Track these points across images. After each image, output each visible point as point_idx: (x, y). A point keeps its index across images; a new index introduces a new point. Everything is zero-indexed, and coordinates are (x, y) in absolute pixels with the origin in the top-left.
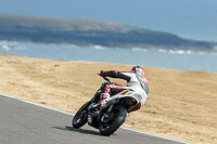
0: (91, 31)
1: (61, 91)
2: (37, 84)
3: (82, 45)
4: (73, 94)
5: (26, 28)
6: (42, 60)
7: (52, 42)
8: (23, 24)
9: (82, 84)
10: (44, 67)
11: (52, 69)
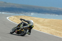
0: (54, 11)
1: (45, 27)
2: (39, 25)
4: (49, 28)
6: (40, 18)
7: (43, 13)
8: (35, 8)
10: (41, 20)
11: (43, 21)
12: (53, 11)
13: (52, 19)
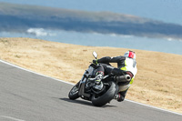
2: (68, 66)
6: (72, 45)
10: (74, 51)
11: (81, 54)
12: (109, 25)
13: (107, 48)
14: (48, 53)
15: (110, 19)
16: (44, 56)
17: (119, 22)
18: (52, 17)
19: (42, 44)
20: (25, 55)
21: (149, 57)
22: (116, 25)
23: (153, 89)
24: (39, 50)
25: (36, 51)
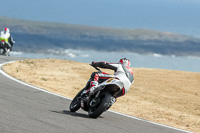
3: (141, 53)
4: (133, 98)
5: (91, 37)
9: (141, 89)
12: (145, 44)
14: (77, 75)
15: (146, 37)
16: (73, 78)
17: (156, 41)
18: (82, 36)
19: (72, 65)
20: (52, 78)
21: (189, 78)
22: (152, 43)
23: (193, 114)
24: (67, 72)
25: (64, 73)
